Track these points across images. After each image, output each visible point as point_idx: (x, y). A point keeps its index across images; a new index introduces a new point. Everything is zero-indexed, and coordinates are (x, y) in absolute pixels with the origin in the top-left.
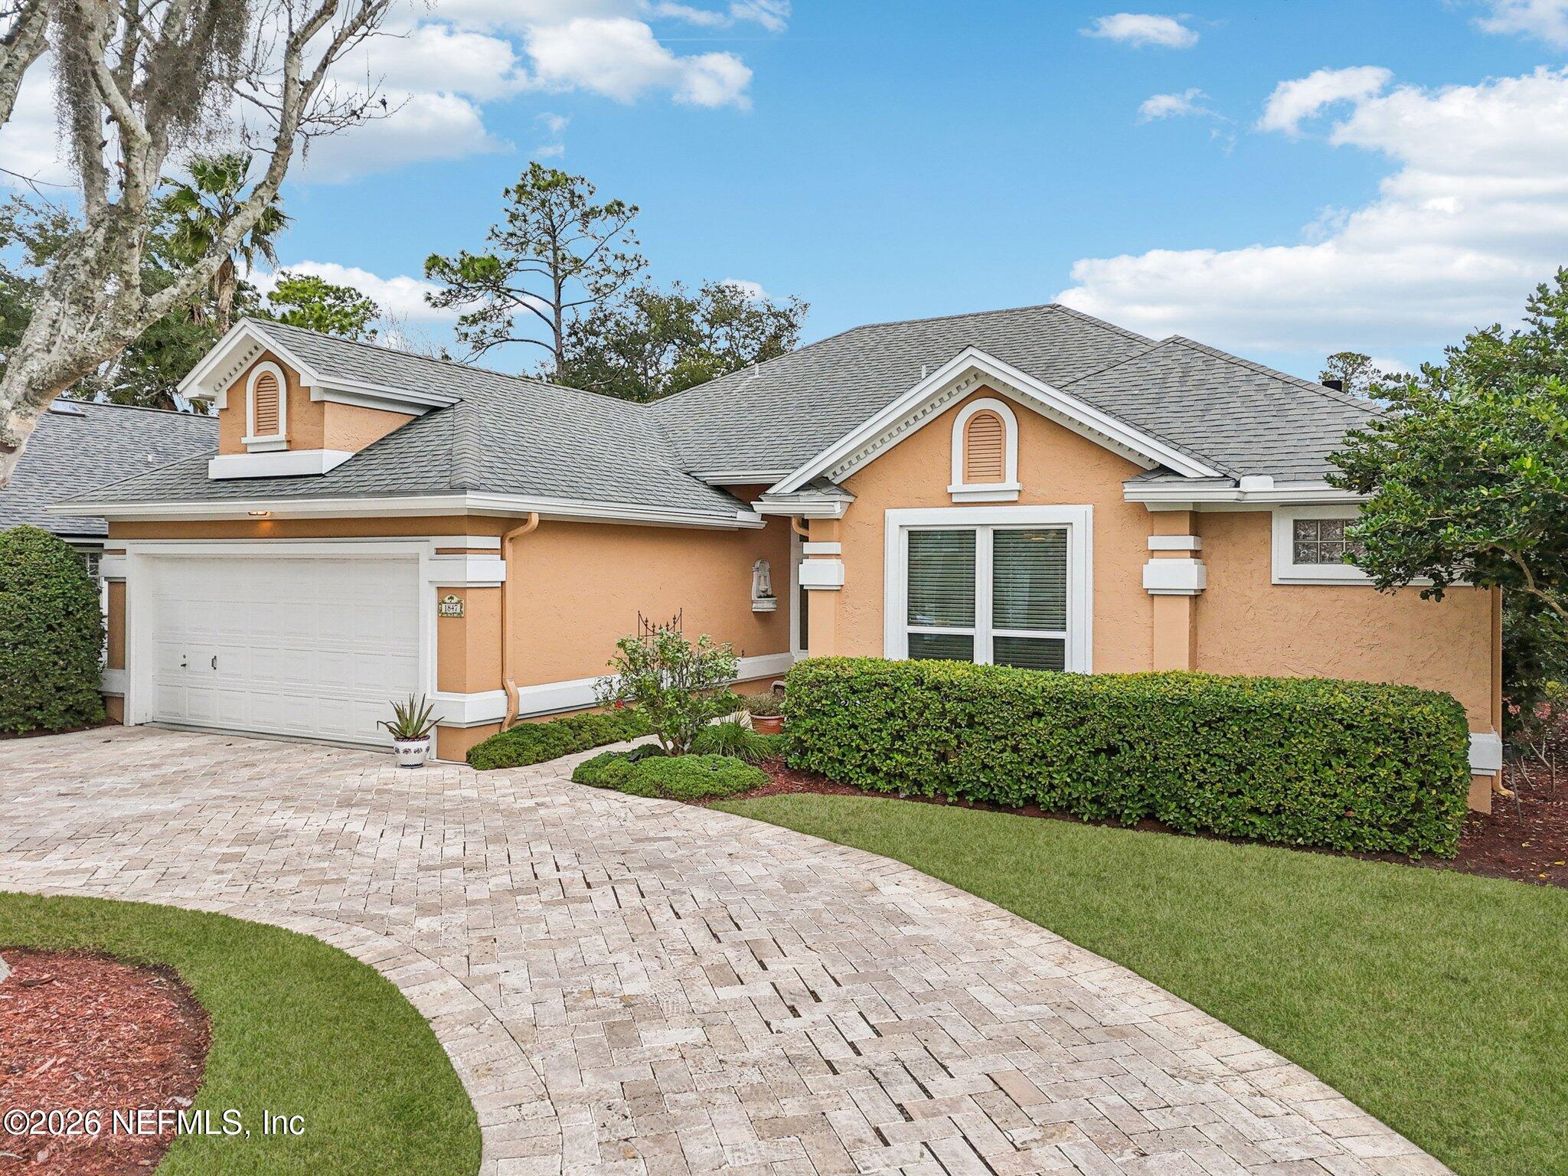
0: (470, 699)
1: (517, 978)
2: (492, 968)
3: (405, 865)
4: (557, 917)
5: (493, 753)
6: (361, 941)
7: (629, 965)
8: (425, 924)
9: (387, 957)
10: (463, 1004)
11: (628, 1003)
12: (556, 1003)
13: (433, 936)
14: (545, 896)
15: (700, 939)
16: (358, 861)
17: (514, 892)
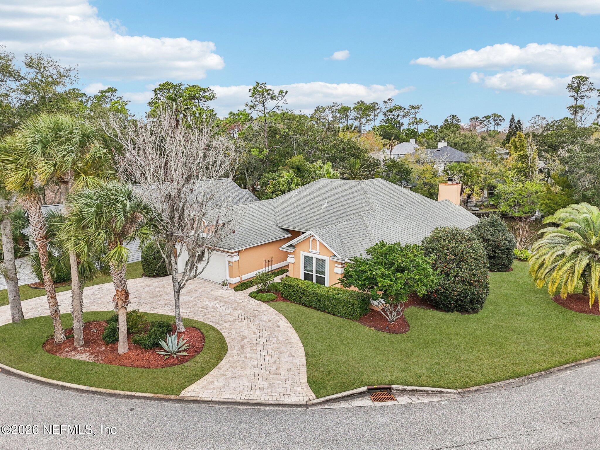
0: (234, 279)
1: (233, 333)
2: (231, 331)
3: (223, 314)
4: (240, 324)
5: (237, 289)
6: (218, 326)
7: (246, 332)
8: (225, 324)
9: (221, 329)
10: (228, 336)
11: (244, 336)
12: (237, 336)
13: (225, 326)
14: (239, 321)
15: (254, 329)
16: (217, 313)
17: (236, 320)
